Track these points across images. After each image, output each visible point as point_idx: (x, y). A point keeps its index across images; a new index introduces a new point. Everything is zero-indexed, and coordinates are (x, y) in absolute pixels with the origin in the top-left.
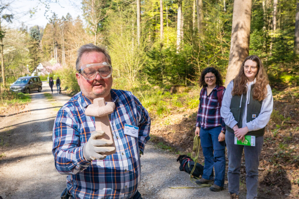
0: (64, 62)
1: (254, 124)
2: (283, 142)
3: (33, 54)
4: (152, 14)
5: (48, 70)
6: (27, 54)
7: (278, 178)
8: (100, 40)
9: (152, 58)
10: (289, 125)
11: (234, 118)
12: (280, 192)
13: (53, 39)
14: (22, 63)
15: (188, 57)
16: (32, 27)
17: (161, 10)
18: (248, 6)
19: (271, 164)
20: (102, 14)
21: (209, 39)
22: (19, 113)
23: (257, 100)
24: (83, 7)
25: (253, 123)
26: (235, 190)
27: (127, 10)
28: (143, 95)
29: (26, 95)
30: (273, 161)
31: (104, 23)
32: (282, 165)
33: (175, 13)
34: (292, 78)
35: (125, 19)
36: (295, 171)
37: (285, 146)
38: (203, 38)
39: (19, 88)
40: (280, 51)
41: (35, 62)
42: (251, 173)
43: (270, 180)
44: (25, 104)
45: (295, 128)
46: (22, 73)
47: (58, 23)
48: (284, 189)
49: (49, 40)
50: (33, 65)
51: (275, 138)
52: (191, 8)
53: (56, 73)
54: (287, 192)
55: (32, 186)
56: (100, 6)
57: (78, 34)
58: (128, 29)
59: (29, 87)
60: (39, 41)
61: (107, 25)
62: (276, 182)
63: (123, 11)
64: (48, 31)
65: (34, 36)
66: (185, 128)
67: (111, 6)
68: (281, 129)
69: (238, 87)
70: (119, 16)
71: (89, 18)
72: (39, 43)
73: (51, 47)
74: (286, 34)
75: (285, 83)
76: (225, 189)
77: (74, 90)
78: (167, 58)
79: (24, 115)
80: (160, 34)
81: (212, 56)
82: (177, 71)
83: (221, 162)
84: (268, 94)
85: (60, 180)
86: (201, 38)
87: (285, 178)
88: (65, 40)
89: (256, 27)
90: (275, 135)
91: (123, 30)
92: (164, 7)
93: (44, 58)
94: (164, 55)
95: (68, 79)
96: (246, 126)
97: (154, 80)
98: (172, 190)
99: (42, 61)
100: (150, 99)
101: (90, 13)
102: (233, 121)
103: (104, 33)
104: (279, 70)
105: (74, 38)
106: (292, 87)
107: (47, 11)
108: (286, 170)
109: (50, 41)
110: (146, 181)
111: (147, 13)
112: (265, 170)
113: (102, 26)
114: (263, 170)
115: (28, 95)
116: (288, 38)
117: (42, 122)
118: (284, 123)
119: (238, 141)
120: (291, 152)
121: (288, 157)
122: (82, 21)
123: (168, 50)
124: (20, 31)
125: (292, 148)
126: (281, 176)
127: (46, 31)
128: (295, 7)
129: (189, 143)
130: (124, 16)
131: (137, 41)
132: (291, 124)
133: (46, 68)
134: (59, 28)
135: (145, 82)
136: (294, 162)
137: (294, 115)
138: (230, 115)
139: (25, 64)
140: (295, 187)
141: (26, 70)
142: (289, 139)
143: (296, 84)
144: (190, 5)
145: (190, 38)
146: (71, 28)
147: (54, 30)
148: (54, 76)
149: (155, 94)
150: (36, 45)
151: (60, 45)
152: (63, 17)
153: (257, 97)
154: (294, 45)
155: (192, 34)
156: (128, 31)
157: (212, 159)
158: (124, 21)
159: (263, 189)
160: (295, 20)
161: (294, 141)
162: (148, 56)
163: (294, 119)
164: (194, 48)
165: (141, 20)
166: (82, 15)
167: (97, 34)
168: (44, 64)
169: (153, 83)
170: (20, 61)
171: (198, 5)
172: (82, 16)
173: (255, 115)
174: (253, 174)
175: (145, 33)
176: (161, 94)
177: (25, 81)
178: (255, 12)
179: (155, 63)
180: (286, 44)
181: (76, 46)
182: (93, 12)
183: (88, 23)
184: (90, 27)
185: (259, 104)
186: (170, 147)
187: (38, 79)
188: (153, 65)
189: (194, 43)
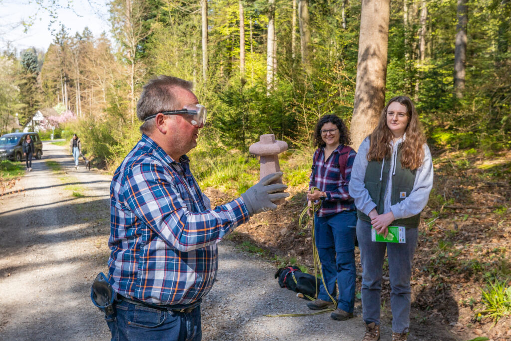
0: (79, 110)
1: (403, 207)
2: (444, 239)
3: (26, 96)
4: (226, 32)
5: (53, 123)
6: (16, 96)
7: (438, 297)
8: (140, 72)
9: (227, 102)
10: (452, 211)
11: (370, 198)
12: (442, 319)
13: (60, 70)
14: (7, 111)
15: (285, 101)
16: (24, 50)
17: (241, 24)
18: (384, 19)
19: (427, 275)
20: (144, 30)
21: (320, 73)
22: (4, 194)
23: (408, 168)
24: (111, 18)
25: (401, 206)
26: (373, 317)
27: (185, 24)
28: (214, 163)
29: (15, 163)
30: (429, 270)
31: (147, 45)
32: (444, 275)
33: (263, 30)
34: (452, 136)
35: (182, 38)
36: (465, 285)
37: (448, 245)
38: (310, 71)
39: (4, 152)
40: (432, 94)
41: (31, 108)
42: (398, 289)
43: (425, 300)
44: (16, 179)
45: (462, 216)
46: (8, 127)
47: (69, 43)
48: (448, 315)
49: (54, 72)
50: (27, 113)
51: (431, 232)
52: (289, 22)
53: (66, 127)
54: (453, 319)
55: (33, 317)
56: (139, 16)
57: (104, 63)
58: (188, 55)
59: (20, 151)
60: (38, 74)
61: (153, 48)
62: (435, 304)
63: (179, 25)
64: (52, 57)
65: (28, 65)
66: (286, 218)
67: (159, 16)
68: (440, 218)
69: (377, 147)
70: (172, 34)
71: (122, 36)
72: (36, 76)
73: (58, 84)
74: (441, 67)
75: (440, 145)
76: (356, 316)
77: (97, 156)
78: (252, 104)
79: (13, 197)
80: (239, 65)
81: (325, 101)
82: (268, 125)
83: (350, 271)
84: (426, 158)
85: (80, 305)
86: (308, 71)
87: (448, 296)
88: (81, 72)
89: (395, 55)
90: (431, 228)
91: (179, 57)
92: (245, 20)
93: (45, 102)
94: (247, 98)
95: (86, 137)
96: (391, 210)
97: (231, 140)
98: (270, 319)
99: (42, 107)
100: (226, 170)
101: (123, 28)
102: (369, 202)
103: (147, 61)
104: (430, 124)
105: (96, 69)
106: (452, 150)
107: (54, 22)
108: (450, 284)
109: (56, 74)
110: (226, 305)
111: (218, 29)
112: (416, 284)
113: (144, 50)
114: (414, 285)
115: (19, 165)
116: (444, 72)
117: (44, 209)
118: (445, 208)
119: (377, 235)
120: (457, 254)
121: (454, 263)
122: (109, 41)
123: (253, 90)
124: (4, 56)
125: (458, 248)
126: (443, 294)
127: (49, 57)
128: (456, 24)
129: (292, 242)
130: (180, 34)
131: (202, 76)
132: (455, 209)
133: (49, 118)
134: (70, 52)
135: (217, 142)
136: (462, 271)
137: (460, 196)
138: (363, 194)
139: (12, 112)
140: (465, 312)
141: (15, 122)
142: (453, 233)
143: (458, 146)
144: (288, 17)
145: (289, 70)
146: (92, 52)
147: (63, 55)
148: (63, 132)
149: (234, 162)
150: (32, 81)
151: (73, 81)
152: (77, 35)
153: (408, 164)
154: (453, 84)
155: (292, 65)
156: (188, 59)
157: (334, 268)
158: (180, 41)
159: (416, 315)
160: (454, 44)
161: (461, 236)
162: (221, 99)
163: (459, 201)
164: (295, 87)
165: (208, 41)
166: (110, 31)
167: (135, 64)
168: (44, 112)
169: (229, 145)
170: (4, 107)
171: (301, 17)
172: (110, 33)
173: (405, 193)
174: (402, 290)
175: (215, 62)
176: (243, 163)
177: (13, 141)
178: (392, 30)
179: (232, 111)
180: (440, 82)
181: (101, 82)
182: (128, 26)
183: (120, 45)
184: (124, 51)
185: (411, 174)
186: (261, 249)
187: (36, 137)
188: (229, 115)
189: (296, 80)
